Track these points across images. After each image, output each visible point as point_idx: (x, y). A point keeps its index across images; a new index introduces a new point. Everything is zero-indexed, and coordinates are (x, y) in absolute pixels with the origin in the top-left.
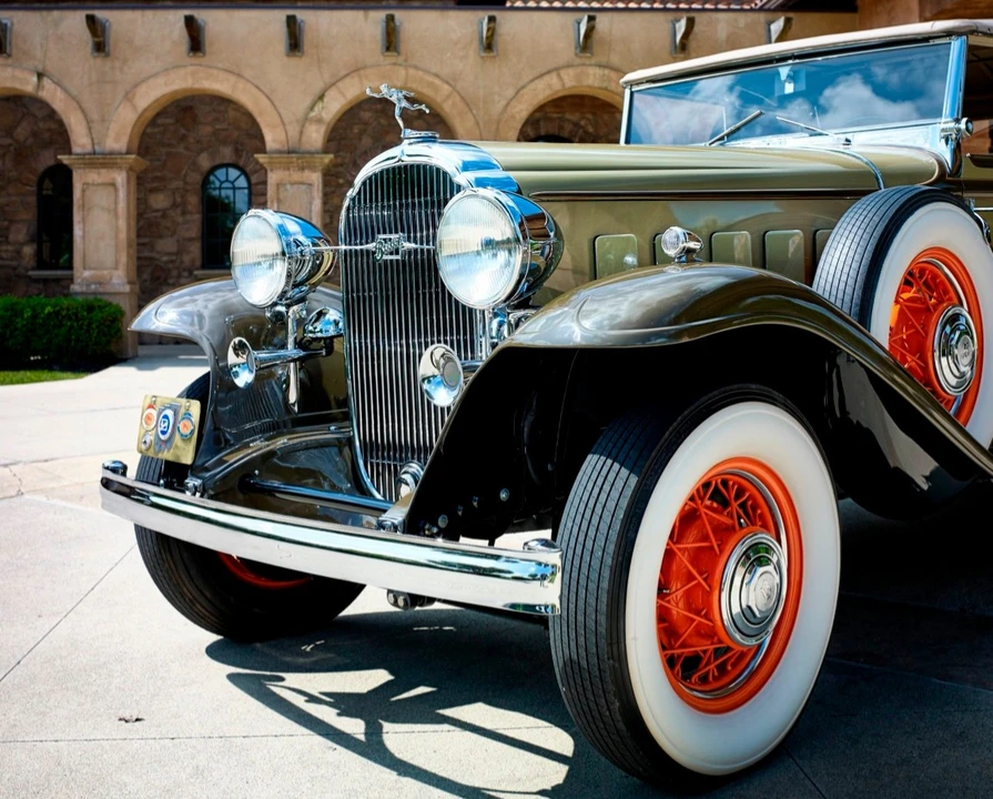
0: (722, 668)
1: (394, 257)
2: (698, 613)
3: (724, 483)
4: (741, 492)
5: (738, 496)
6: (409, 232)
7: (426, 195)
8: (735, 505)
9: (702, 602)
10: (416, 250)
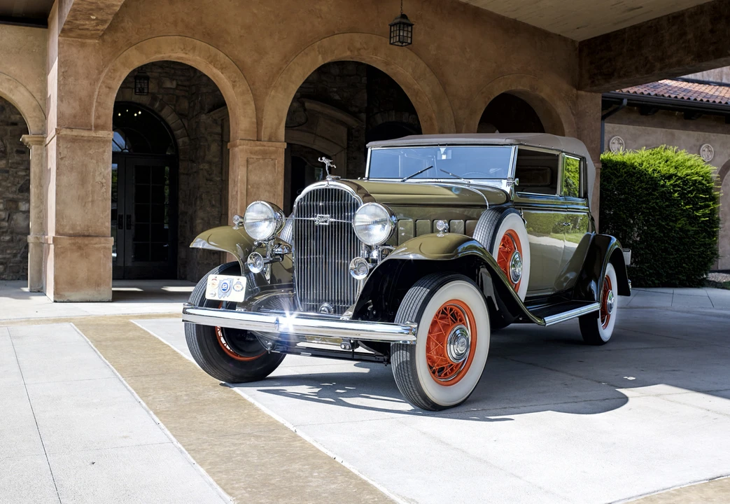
0: (452, 370)
1: (324, 224)
2: (441, 356)
3: (445, 309)
4: (451, 310)
5: (450, 311)
6: (332, 214)
7: (338, 201)
8: (449, 315)
9: (442, 353)
10: (335, 222)
